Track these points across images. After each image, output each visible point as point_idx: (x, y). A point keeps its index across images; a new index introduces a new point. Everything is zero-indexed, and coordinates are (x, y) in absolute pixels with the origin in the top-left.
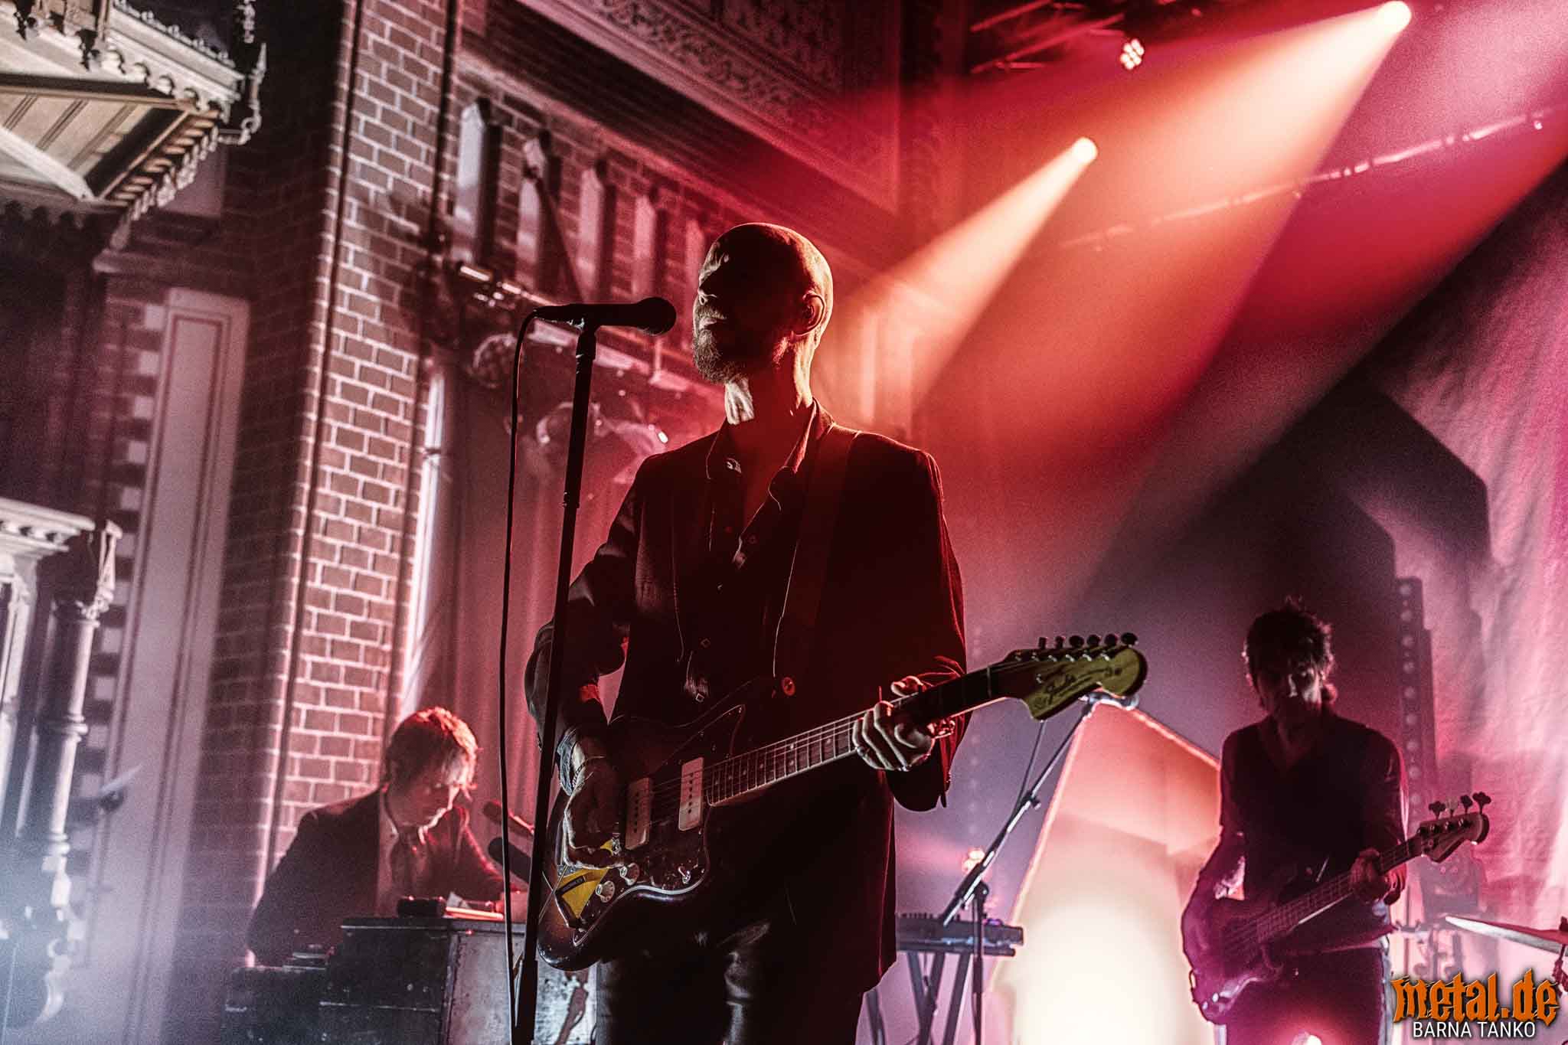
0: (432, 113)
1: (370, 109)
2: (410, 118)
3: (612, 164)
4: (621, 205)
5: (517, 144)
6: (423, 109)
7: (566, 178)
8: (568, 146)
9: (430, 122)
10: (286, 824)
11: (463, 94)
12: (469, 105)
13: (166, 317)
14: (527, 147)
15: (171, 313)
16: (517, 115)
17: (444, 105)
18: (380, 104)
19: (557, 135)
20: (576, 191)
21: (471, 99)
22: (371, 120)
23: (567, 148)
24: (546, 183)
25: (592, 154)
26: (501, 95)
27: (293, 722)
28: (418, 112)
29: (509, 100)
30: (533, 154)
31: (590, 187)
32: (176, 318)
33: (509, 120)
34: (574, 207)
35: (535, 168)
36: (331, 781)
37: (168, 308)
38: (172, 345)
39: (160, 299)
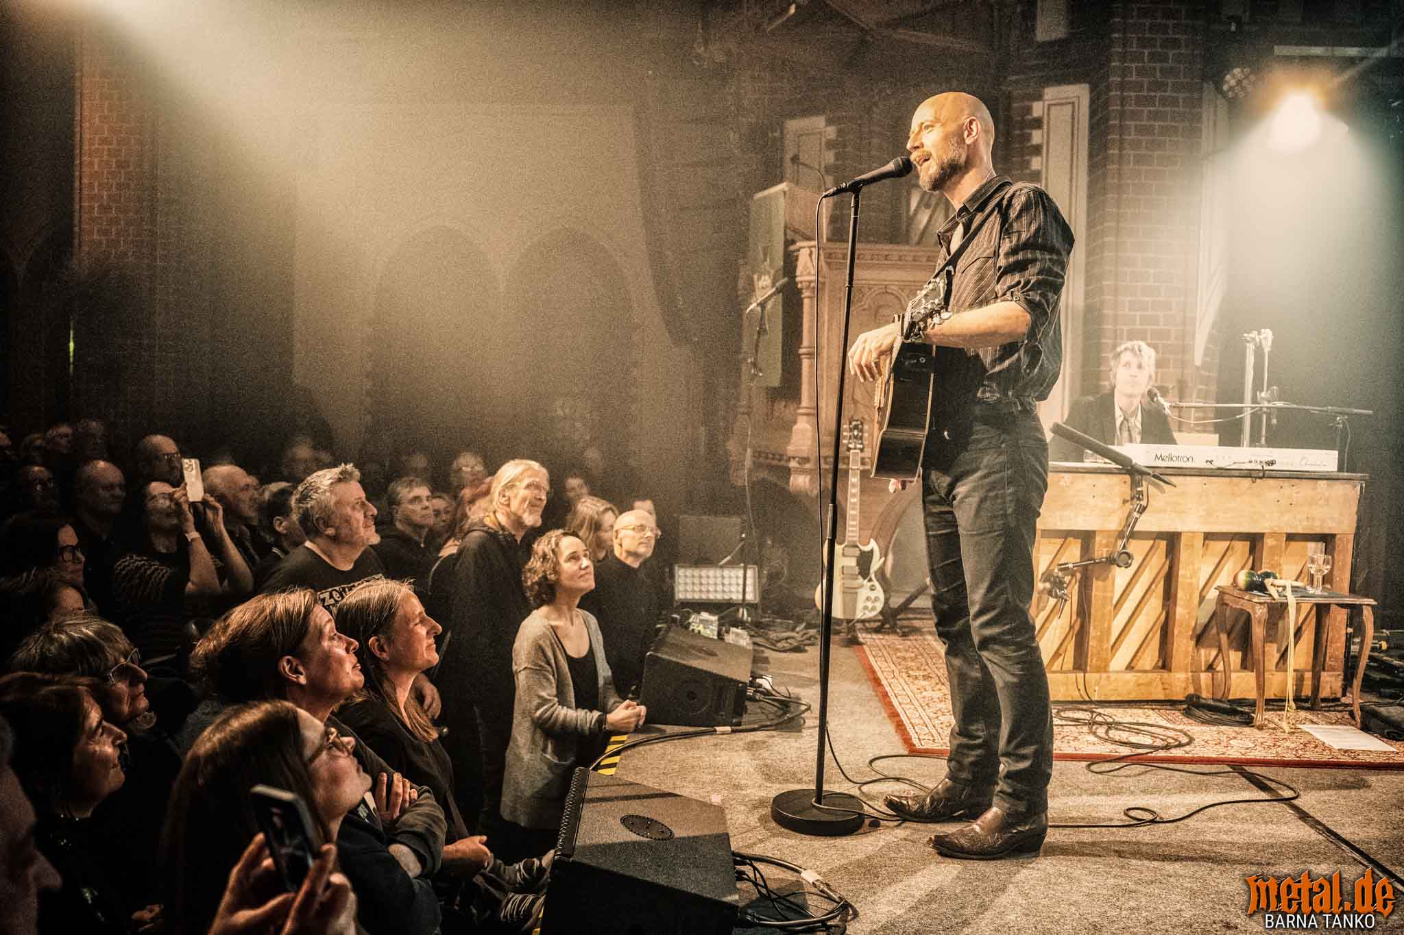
13: (1044, 106)
15: (1046, 104)
32: (1049, 106)
37: (1044, 101)
38: (1048, 123)
39: (1039, 97)
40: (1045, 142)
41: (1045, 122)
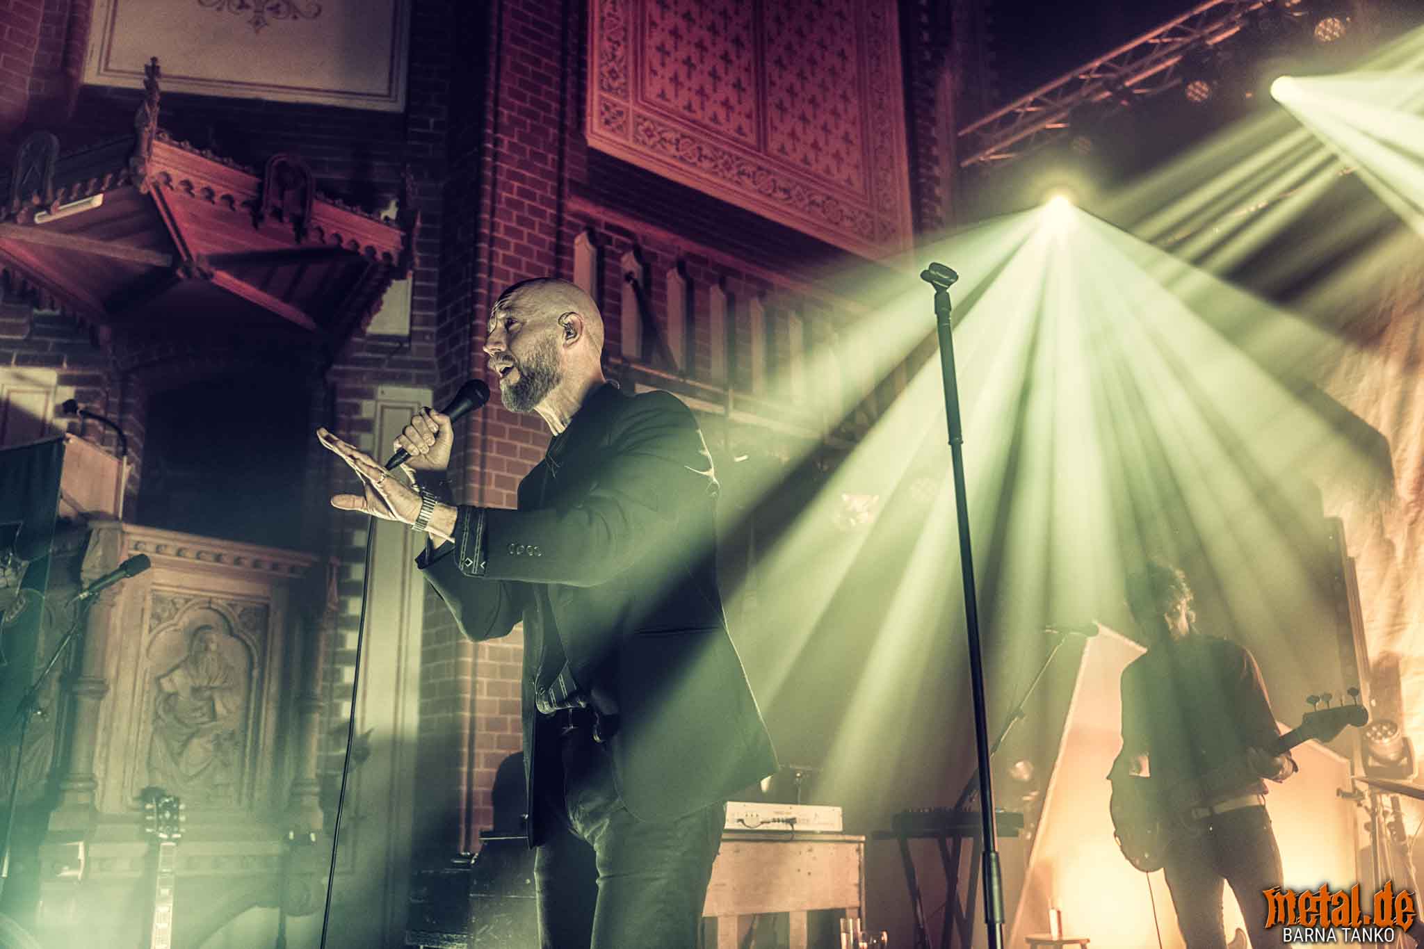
0: (551, 242)
1: (506, 245)
2: (535, 248)
3: (689, 263)
4: (697, 292)
5: (618, 258)
6: (544, 240)
7: (655, 277)
8: (655, 254)
9: (550, 249)
10: (479, 767)
11: (573, 226)
12: (579, 233)
13: (376, 406)
14: (624, 259)
15: (379, 405)
16: (615, 236)
17: (559, 235)
18: (513, 241)
19: (645, 247)
20: (663, 286)
21: (581, 229)
22: (507, 253)
23: (654, 256)
24: (641, 284)
25: (673, 258)
26: (603, 224)
27: (478, 693)
28: (540, 242)
29: (609, 226)
30: (629, 263)
31: (674, 282)
32: (383, 408)
33: (609, 240)
34: (663, 297)
35: (631, 273)
36: (509, 733)
37: (377, 401)
38: (381, 425)
39: (370, 395)
40: (376, 450)
41: (377, 426)
